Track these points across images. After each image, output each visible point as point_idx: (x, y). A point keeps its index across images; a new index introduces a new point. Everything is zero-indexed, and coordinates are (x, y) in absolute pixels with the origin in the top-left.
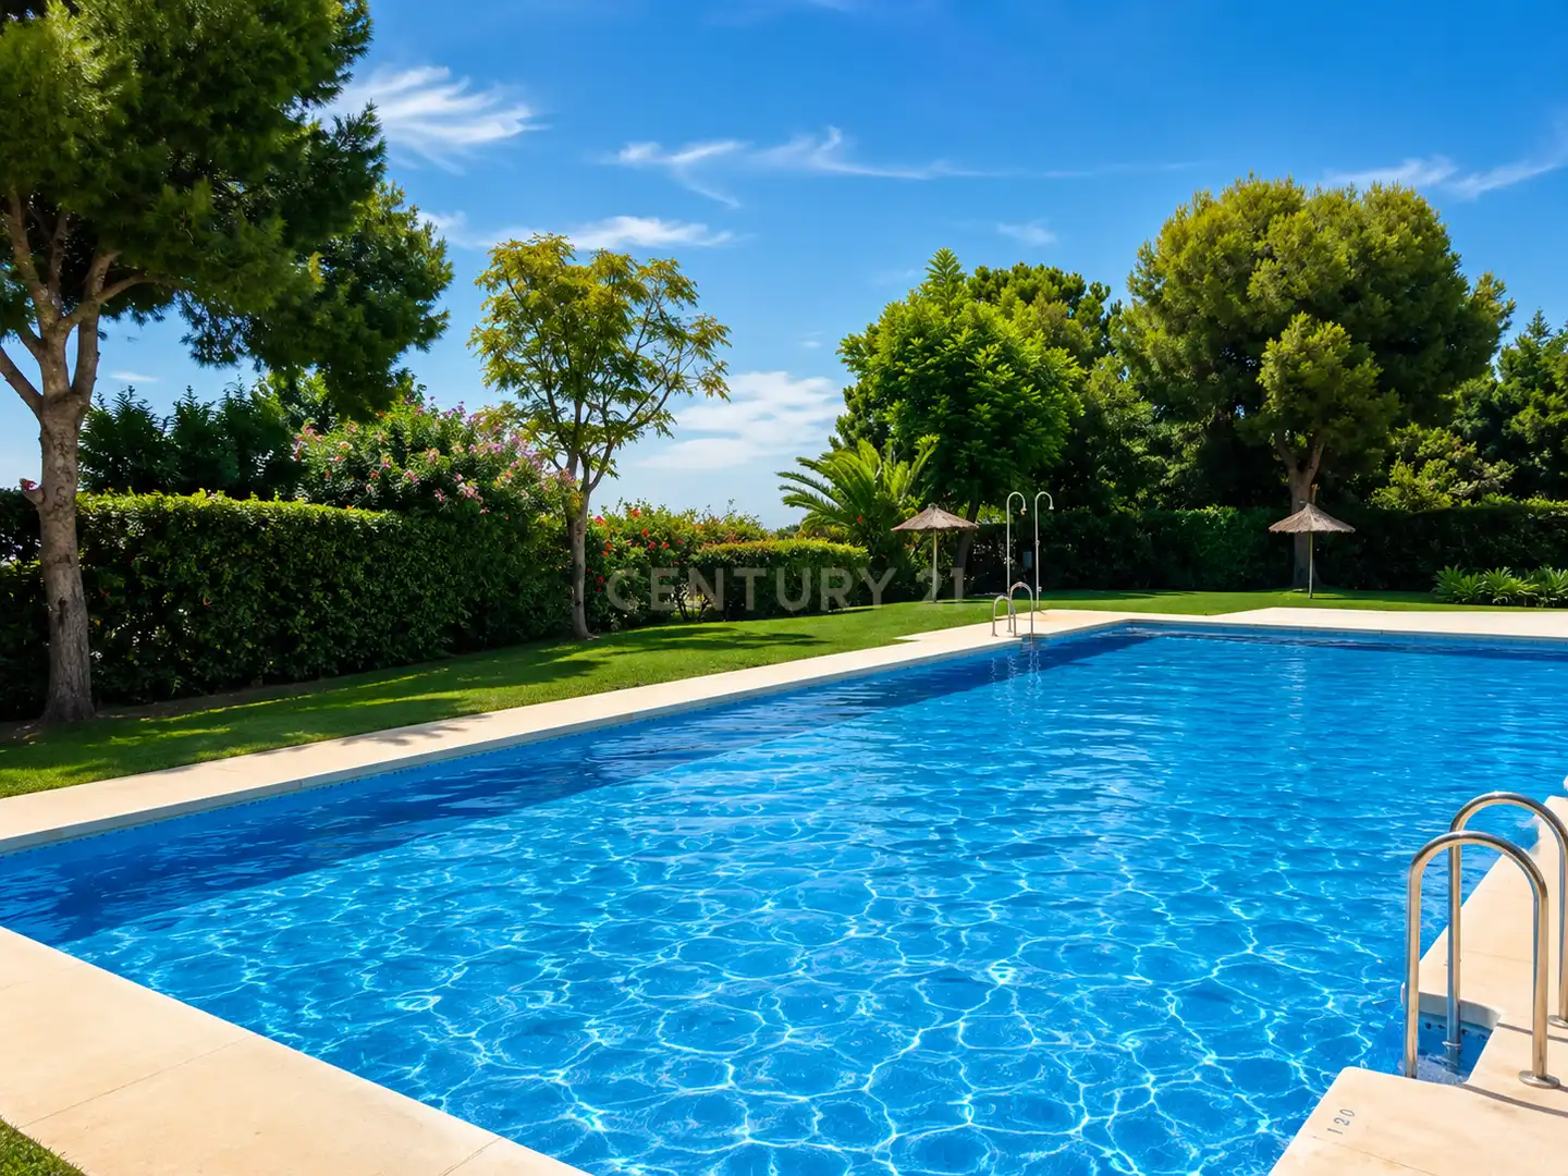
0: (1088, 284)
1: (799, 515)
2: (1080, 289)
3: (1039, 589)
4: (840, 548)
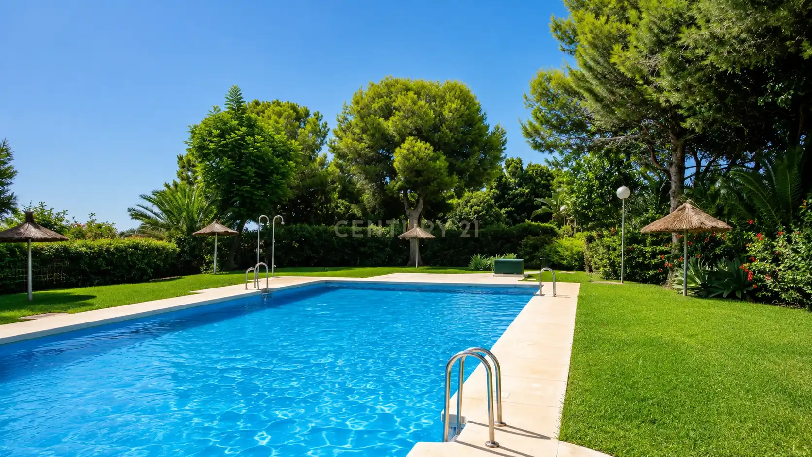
0: (312, 113)
1: (137, 224)
2: (307, 114)
3: (274, 266)
4: (159, 243)
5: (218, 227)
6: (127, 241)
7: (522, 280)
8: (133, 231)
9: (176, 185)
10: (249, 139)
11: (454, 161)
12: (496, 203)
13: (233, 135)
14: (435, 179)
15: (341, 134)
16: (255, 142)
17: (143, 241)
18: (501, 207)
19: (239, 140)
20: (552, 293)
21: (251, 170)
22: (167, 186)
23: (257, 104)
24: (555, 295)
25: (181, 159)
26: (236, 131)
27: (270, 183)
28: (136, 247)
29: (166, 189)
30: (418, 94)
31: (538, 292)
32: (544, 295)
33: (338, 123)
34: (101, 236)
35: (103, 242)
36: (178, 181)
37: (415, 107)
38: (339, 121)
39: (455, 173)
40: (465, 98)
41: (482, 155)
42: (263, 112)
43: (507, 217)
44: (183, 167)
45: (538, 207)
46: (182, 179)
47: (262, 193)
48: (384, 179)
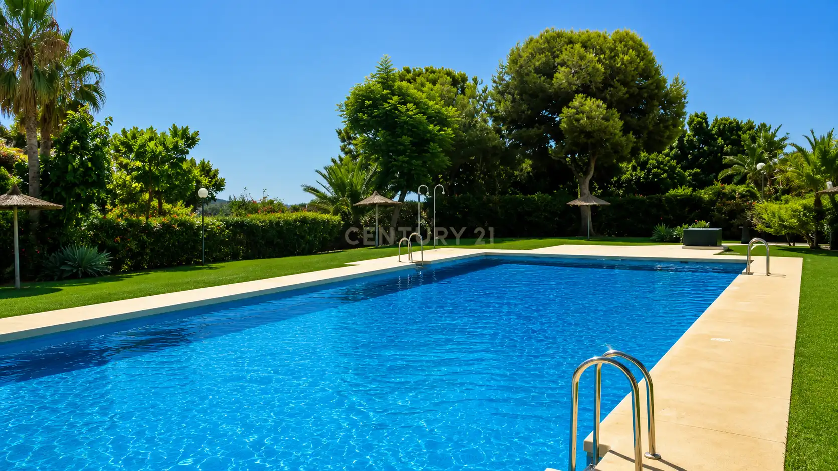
0: (469, 77)
1: (309, 198)
2: (464, 79)
4: (326, 217)
5: (378, 199)
6: (294, 215)
7: (719, 254)
8: (303, 206)
9: (341, 159)
10: (403, 108)
11: (629, 118)
12: (677, 163)
13: (386, 105)
14: (608, 140)
15: (499, 97)
16: (408, 110)
17: (310, 215)
18: (684, 168)
19: (391, 109)
20: (765, 271)
21: (406, 139)
22: (334, 161)
23: (408, 71)
24: (768, 274)
25: (340, 133)
26: (389, 100)
27: (427, 151)
28: (304, 221)
29: (332, 164)
30: (585, 45)
31: (745, 271)
32: (752, 274)
33: (494, 85)
34: (273, 211)
35: (274, 217)
36: (343, 155)
37: (583, 63)
38: (495, 82)
39: (631, 132)
40: (639, 49)
41: (662, 111)
42: (415, 80)
43: (693, 180)
44: (343, 140)
45: (728, 166)
46: (346, 153)
47: (420, 162)
48: (549, 143)
